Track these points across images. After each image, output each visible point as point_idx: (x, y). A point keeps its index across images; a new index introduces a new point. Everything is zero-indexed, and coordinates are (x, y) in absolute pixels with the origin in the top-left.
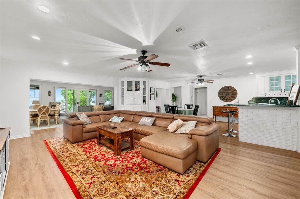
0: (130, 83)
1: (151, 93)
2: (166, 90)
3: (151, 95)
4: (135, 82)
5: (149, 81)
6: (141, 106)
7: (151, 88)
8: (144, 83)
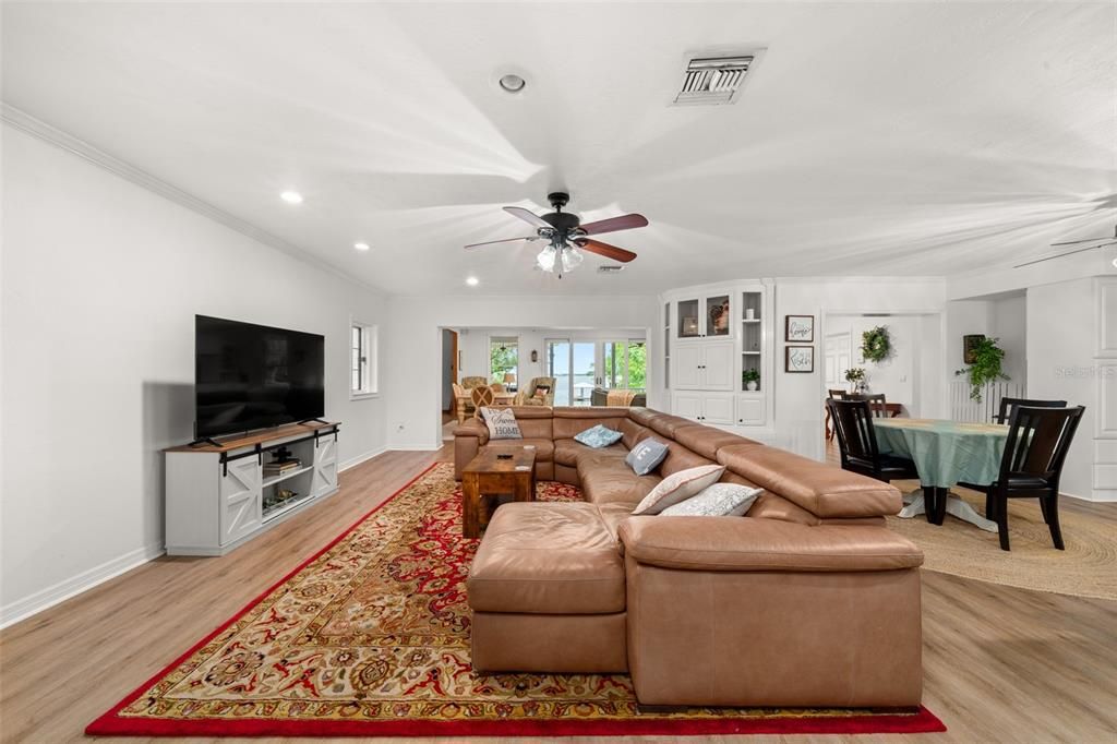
0: (688, 308)
1: (787, 340)
2: (919, 319)
3: (787, 348)
4: (709, 300)
5: (780, 287)
6: (731, 394)
7: (787, 318)
8: (752, 300)
